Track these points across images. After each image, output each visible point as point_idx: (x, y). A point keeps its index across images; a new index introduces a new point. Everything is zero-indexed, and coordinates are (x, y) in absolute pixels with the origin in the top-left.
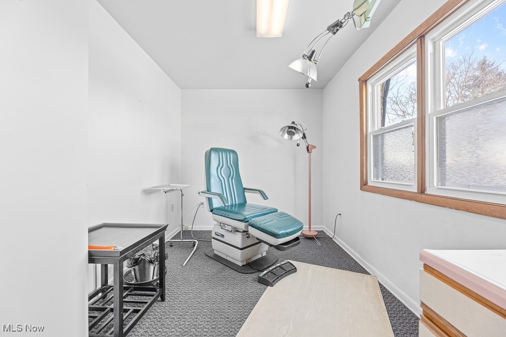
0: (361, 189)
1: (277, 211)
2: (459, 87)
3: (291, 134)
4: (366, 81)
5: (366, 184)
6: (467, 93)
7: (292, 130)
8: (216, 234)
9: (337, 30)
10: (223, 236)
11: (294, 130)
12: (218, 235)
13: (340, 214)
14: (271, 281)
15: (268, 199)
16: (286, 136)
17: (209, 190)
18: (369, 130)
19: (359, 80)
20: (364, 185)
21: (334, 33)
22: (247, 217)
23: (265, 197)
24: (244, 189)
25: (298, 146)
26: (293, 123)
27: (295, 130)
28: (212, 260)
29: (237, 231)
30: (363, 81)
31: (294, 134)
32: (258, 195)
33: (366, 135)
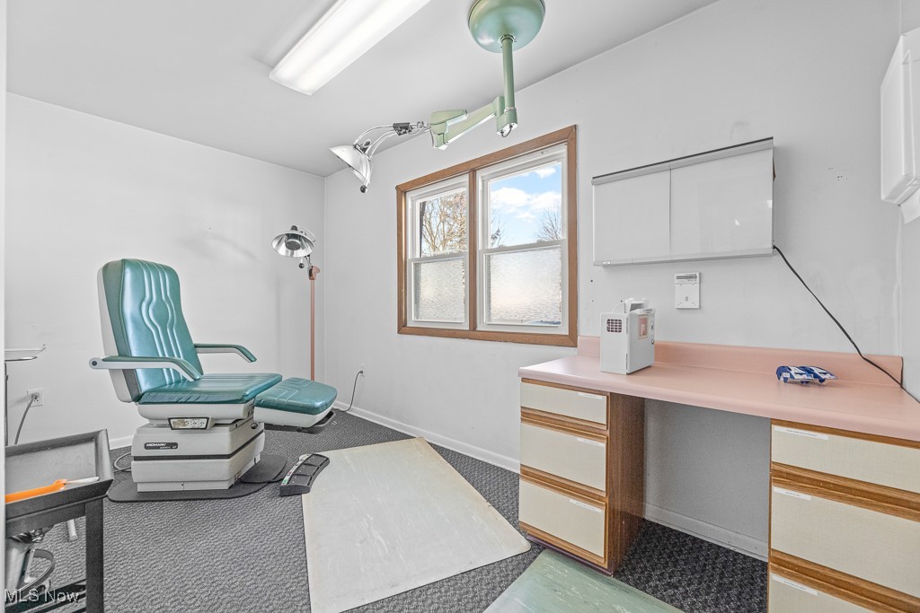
0: (399, 332)
1: (280, 380)
2: (442, 202)
3: (292, 247)
4: (405, 193)
5: (405, 325)
6: (449, 212)
7: (293, 240)
8: (146, 448)
9: (405, 133)
10: (173, 445)
11: (298, 241)
12: (158, 448)
13: (362, 372)
14: (306, 485)
15: (256, 360)
16: (283, 250)
17: (124, 354)
18: (409, 257)
19: (397, 188)
20: (403, 327)
21: (400, 134)
22: (247, 393)
23: (250, 358)
24: (196, 346)
25: (301, 267)
26: (294, 228)
27: (300, 240)
28: (144, 504)
29: (216, 425)
30: (402, 191)
31: (298, 247)
32: (236, 357)
33: (406, 262)
